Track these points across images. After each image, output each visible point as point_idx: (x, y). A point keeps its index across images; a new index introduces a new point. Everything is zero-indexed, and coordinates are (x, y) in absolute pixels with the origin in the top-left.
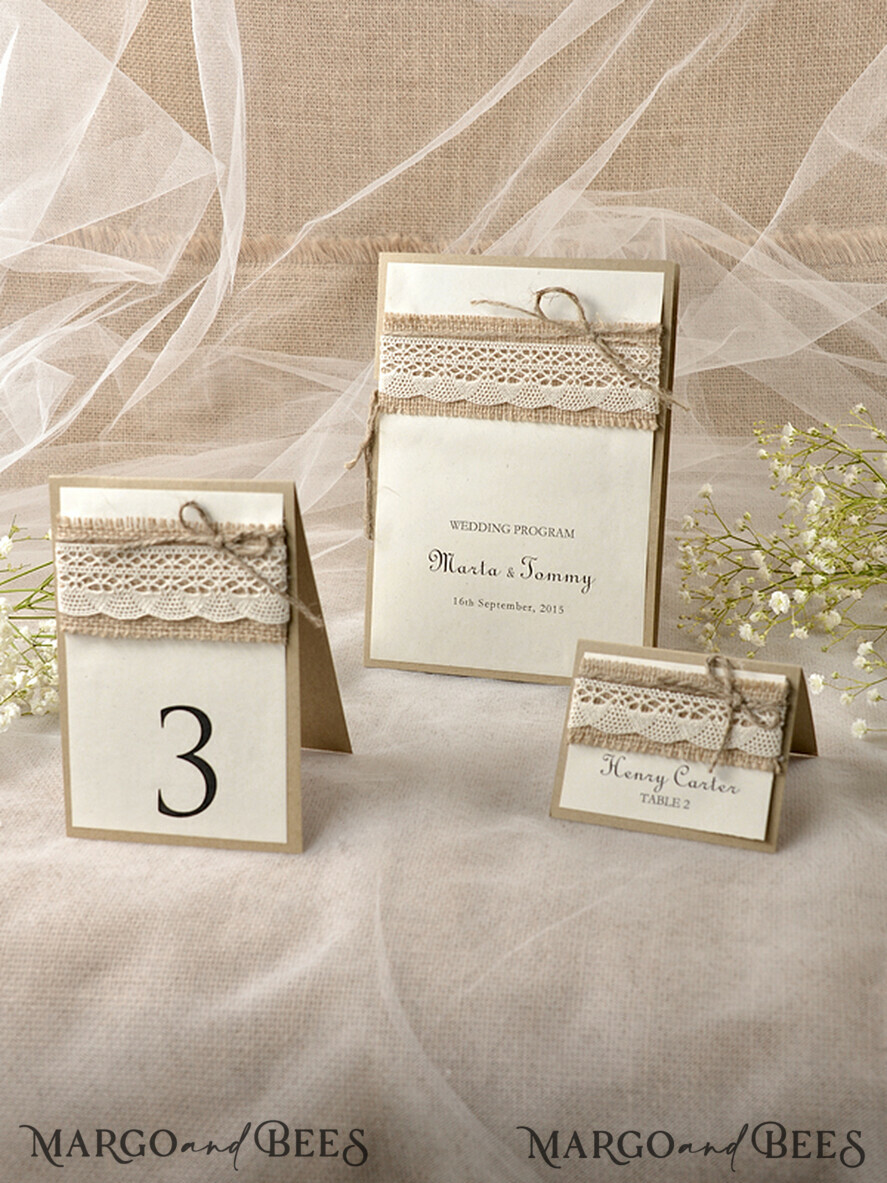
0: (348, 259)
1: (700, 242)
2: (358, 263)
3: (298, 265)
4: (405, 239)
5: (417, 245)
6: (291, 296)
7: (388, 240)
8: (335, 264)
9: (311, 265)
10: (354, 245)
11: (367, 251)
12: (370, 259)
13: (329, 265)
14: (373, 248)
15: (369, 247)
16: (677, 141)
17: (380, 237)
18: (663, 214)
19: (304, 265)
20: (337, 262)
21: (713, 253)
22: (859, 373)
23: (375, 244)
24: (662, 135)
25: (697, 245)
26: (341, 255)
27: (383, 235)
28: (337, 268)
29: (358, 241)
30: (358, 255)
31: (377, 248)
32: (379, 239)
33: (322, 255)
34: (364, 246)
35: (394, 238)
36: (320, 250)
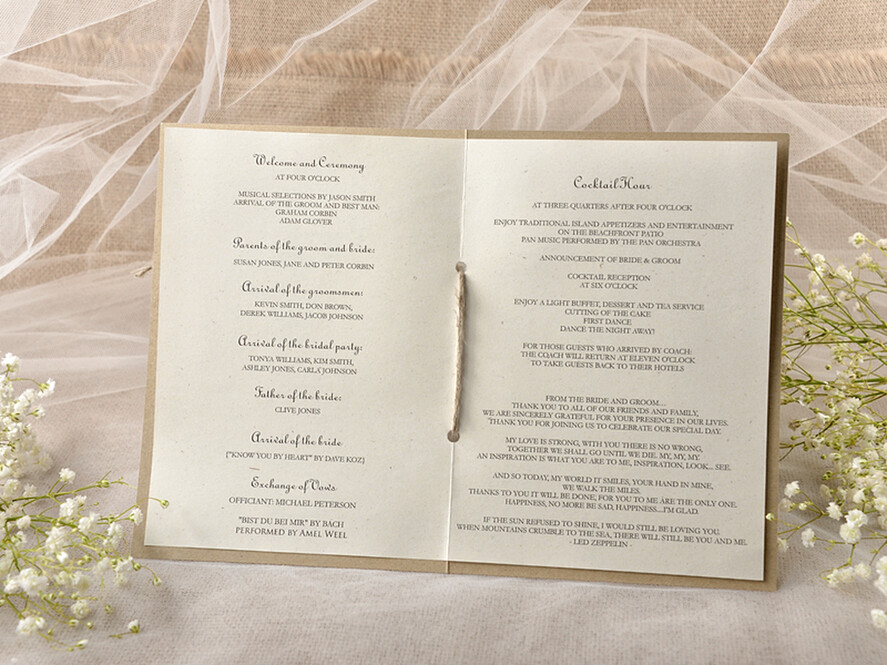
0: (331, 73)
1: (675, 62)
2: (341, 76)
3: (282, 77)
4: (387, 53)
5: (399, 60)
6: (275, 106)
7: (371, 54)
8: (318, 77)
9: (294, 77)
10: (338, 58)
11: (350, 64)
12: (352, 73)
13: (313, 77)
14: (356, 63)
15: (352, 61)
17: (363, 51)
18: (646, 35)
19: (289, 77)
20: (320, 74)
21: (689, 73)
23: (358, 59)
25: (671, 65)
26: (325, 68)
27: (366, 49)
28: (321, 80)
29: (341, 55)
30: (341, 68)
31: (360, 62)
32: (362, 53)
33: (306, 68)
34: (347, 60)
35: (376, 52)
36: (304, 63)
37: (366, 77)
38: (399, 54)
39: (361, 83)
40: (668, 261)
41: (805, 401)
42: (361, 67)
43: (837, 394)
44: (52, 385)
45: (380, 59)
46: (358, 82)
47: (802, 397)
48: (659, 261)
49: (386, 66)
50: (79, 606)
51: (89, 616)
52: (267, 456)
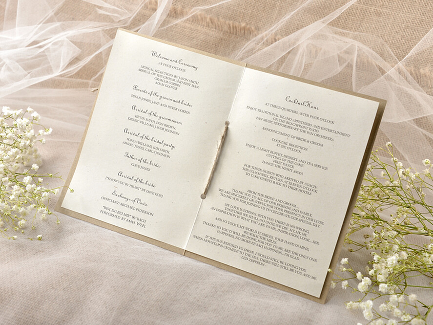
0: (221, 29)
2: (225, 32)
4: (248, 26)
5: (252, 31)
6: (193, 38)
7: (241, 25)
9: (205, 27)
10: (225, 23)
11: (230, 27)
12: (230, 31)
13: (213, 29)
14: (233, 27)
16: (379, 14)
17: (237, 23)
18: (357, 44)
19: (202, 26)
20: (216, 29)
22: (427, 137)
23: (234, 26)
24: (372, 10)
26: (219, 26)
27: (239, 22)
28: (215, 31)
29: (227, 22)
30: (226, 28)
31: (235, 28)
32: (237, 24)
33: (210, 24)
34: (229, 25)
35: (243, 25)
36: (210, 22)
37: (236, 34)
38: (253, 28)
39: (233, 37)
40: (317, 144)
41: (373, 227)
42: (235, 30)
43: (388, 227)
44: (51, 130)
45: (244, 28)
46: (232, 36)
47: (372, 225)
48: (314, 143)
49: (246, 32)
50: (22, 222)
51: (24, 228)
52: (122, 183)
